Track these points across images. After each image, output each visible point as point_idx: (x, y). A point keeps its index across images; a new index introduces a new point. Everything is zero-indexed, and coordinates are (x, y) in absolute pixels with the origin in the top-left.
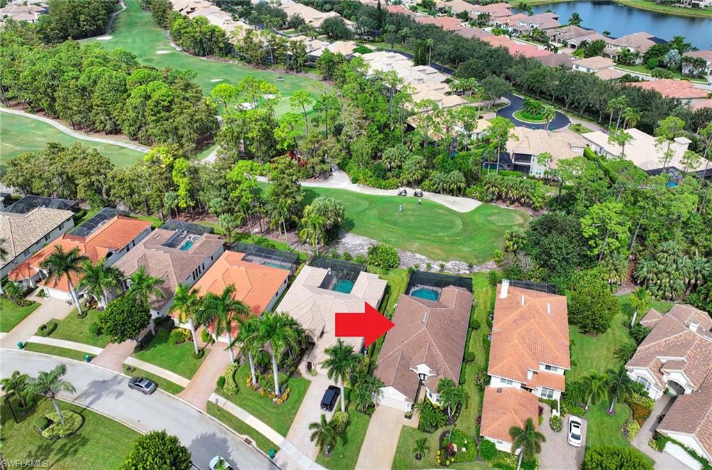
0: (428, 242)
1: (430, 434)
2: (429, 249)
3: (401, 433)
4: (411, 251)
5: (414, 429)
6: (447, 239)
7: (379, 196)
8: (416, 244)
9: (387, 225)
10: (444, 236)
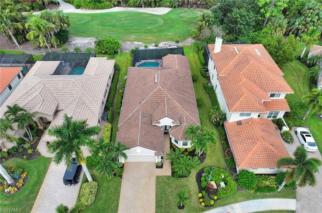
0: (141, 34)
1: (185, 179)
2: (143, 37)
3: (156, 185)
4: (130, 41)
5: (168, 177)
6: (154, 30)
7: (99, 13)
8: (133, 36)
9: (108, 28)
10: (152, 29)
